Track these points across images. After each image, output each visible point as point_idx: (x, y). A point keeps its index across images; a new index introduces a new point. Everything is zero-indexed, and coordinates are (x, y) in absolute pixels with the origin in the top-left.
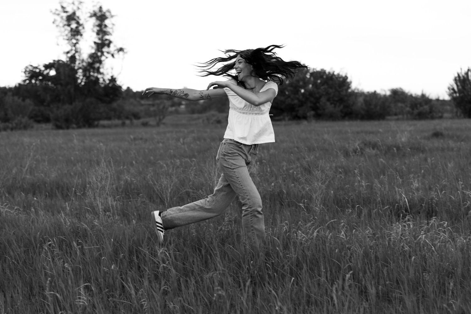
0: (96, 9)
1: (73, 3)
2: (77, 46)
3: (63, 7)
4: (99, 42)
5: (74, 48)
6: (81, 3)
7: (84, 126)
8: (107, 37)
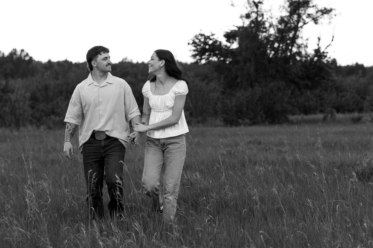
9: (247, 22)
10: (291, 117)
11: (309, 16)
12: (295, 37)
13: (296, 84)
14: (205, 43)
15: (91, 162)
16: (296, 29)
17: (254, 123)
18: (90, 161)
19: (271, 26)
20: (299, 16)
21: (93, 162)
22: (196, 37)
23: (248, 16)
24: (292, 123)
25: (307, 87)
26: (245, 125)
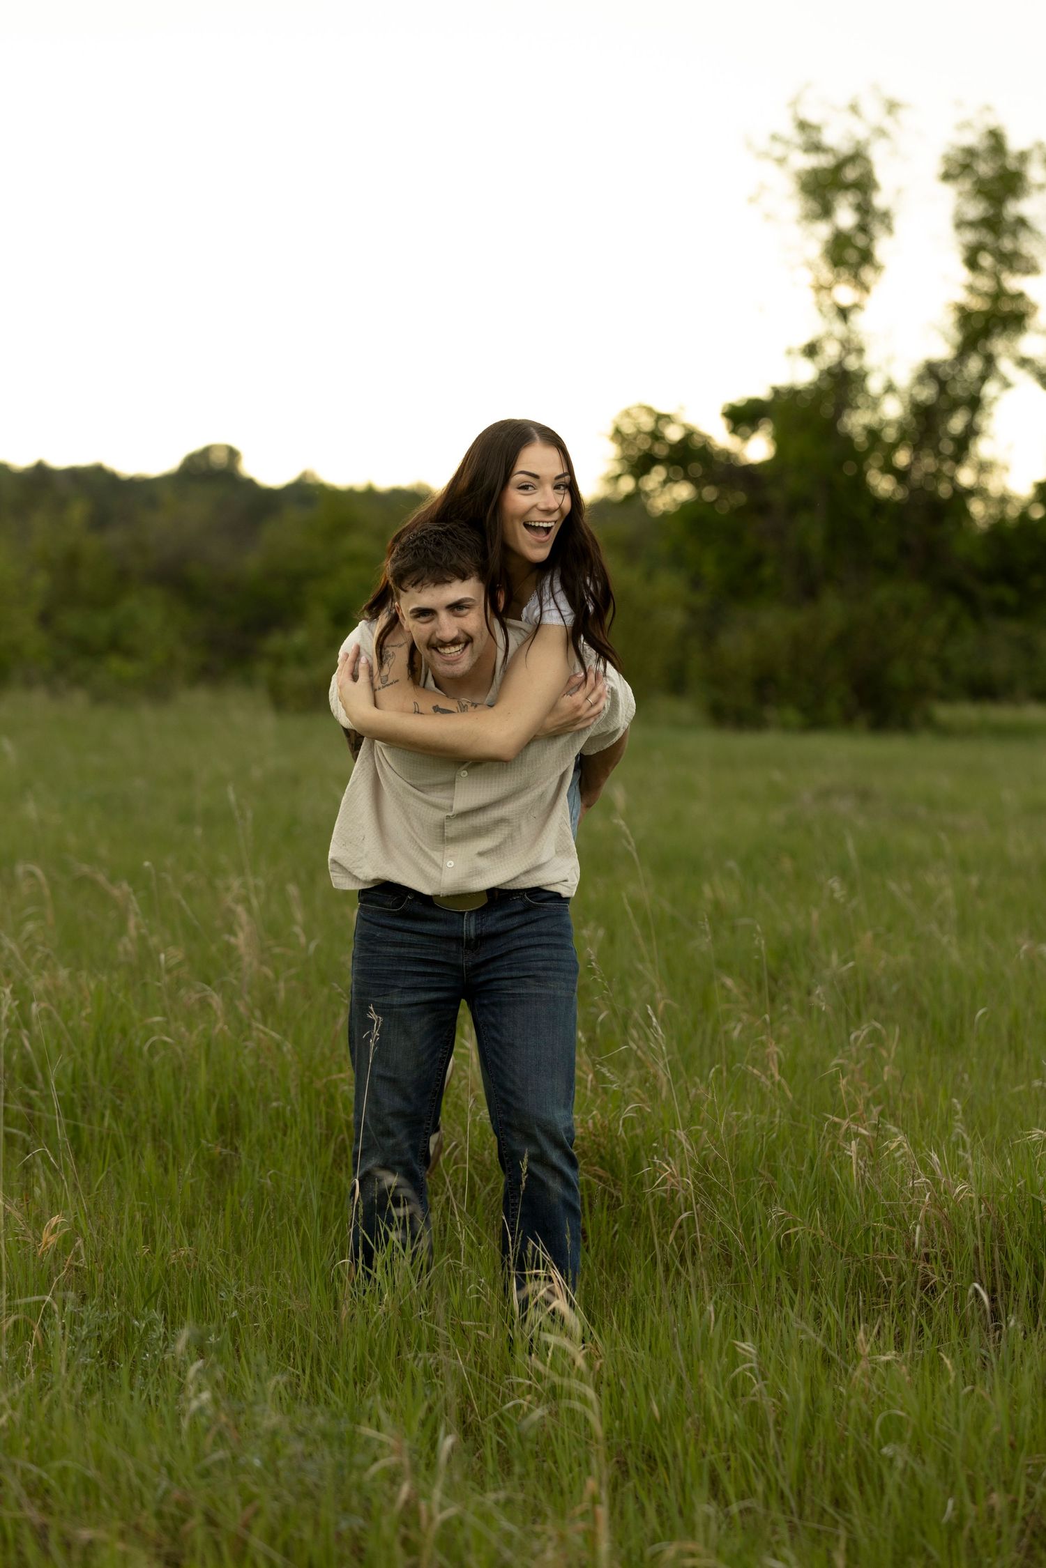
0: (973, 138)
1: (854, 109)
2: (856, 319)
3: (803, 126)
4: (977, 304)
5: (838, 328)
6: (892, 107)
7: (847, 720)
8: (1014, 283)
9: (804, 374)
10: (943, 712)
11: (1024, 362)
12: (971, 432)
13: (968, 598)
14: (656, 436)
15: (400, 1006)
16: (974, 403)
17: (815, 721)
18: (396, 1000)
19: (890, 388)
20: (989, 360)
21: (414, 1009)
22: (627, 414)
23: (811, 350)
24: (945, 732)
25: (1001, 609)
26: (785, 727)
